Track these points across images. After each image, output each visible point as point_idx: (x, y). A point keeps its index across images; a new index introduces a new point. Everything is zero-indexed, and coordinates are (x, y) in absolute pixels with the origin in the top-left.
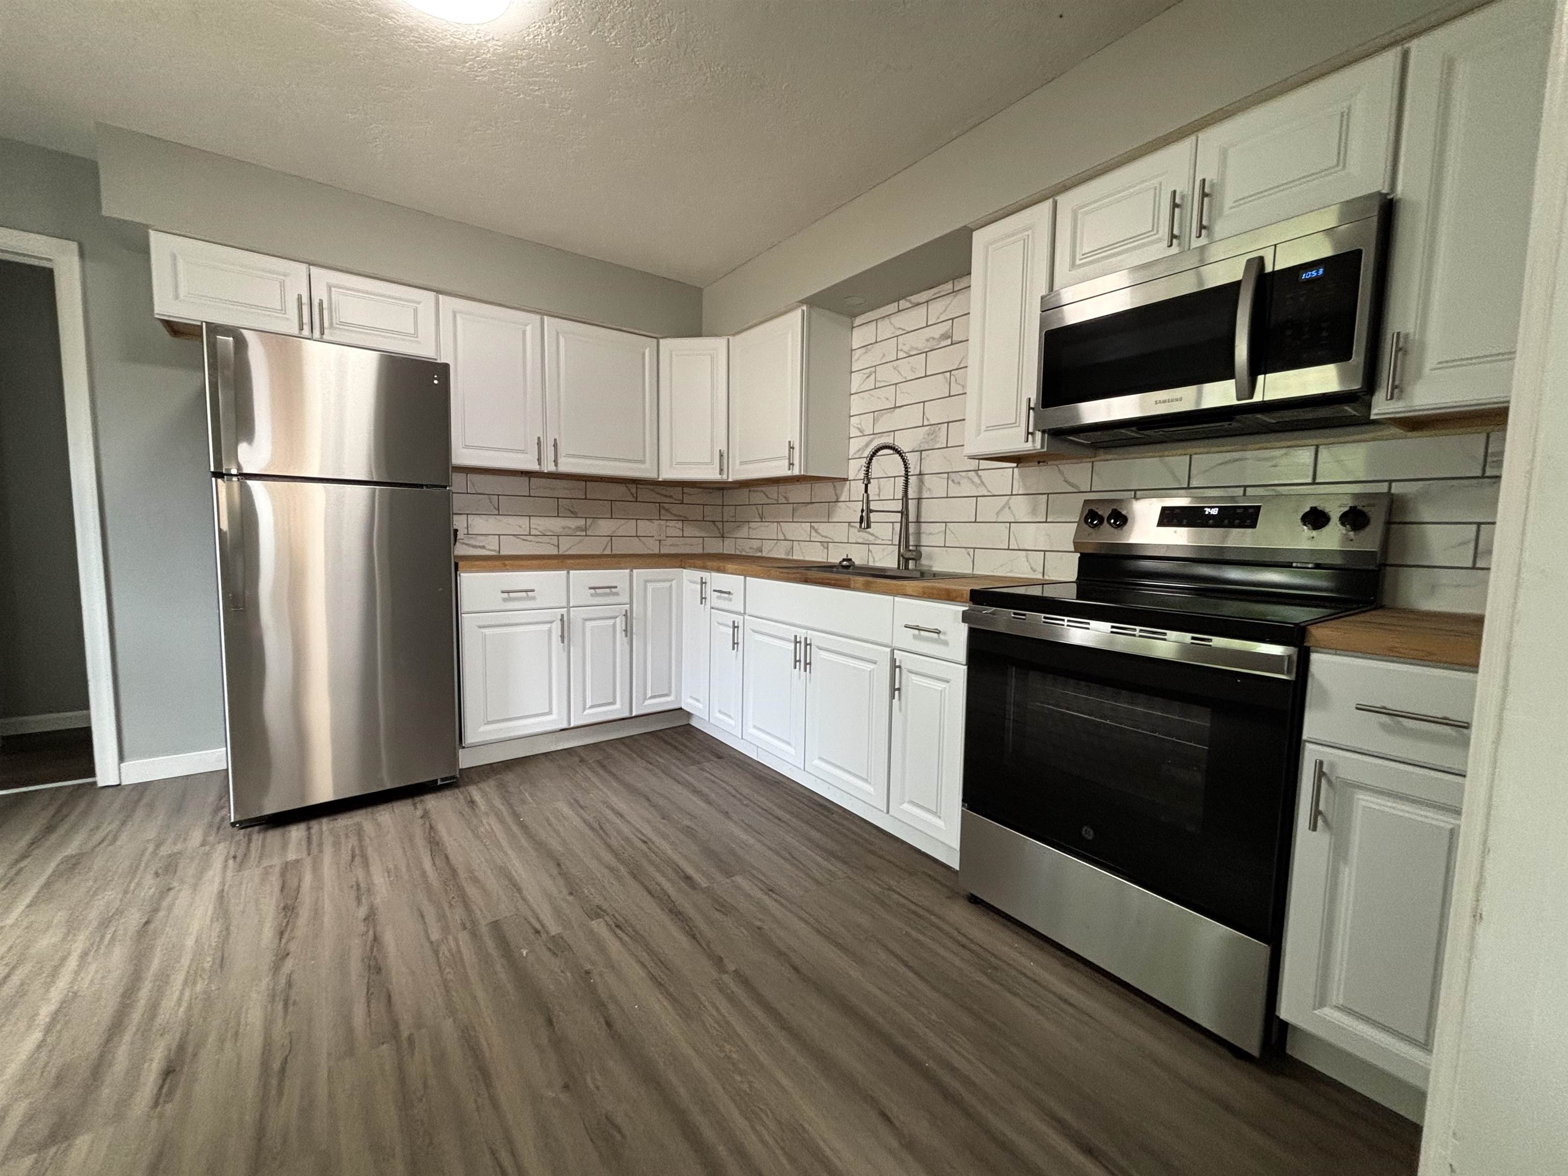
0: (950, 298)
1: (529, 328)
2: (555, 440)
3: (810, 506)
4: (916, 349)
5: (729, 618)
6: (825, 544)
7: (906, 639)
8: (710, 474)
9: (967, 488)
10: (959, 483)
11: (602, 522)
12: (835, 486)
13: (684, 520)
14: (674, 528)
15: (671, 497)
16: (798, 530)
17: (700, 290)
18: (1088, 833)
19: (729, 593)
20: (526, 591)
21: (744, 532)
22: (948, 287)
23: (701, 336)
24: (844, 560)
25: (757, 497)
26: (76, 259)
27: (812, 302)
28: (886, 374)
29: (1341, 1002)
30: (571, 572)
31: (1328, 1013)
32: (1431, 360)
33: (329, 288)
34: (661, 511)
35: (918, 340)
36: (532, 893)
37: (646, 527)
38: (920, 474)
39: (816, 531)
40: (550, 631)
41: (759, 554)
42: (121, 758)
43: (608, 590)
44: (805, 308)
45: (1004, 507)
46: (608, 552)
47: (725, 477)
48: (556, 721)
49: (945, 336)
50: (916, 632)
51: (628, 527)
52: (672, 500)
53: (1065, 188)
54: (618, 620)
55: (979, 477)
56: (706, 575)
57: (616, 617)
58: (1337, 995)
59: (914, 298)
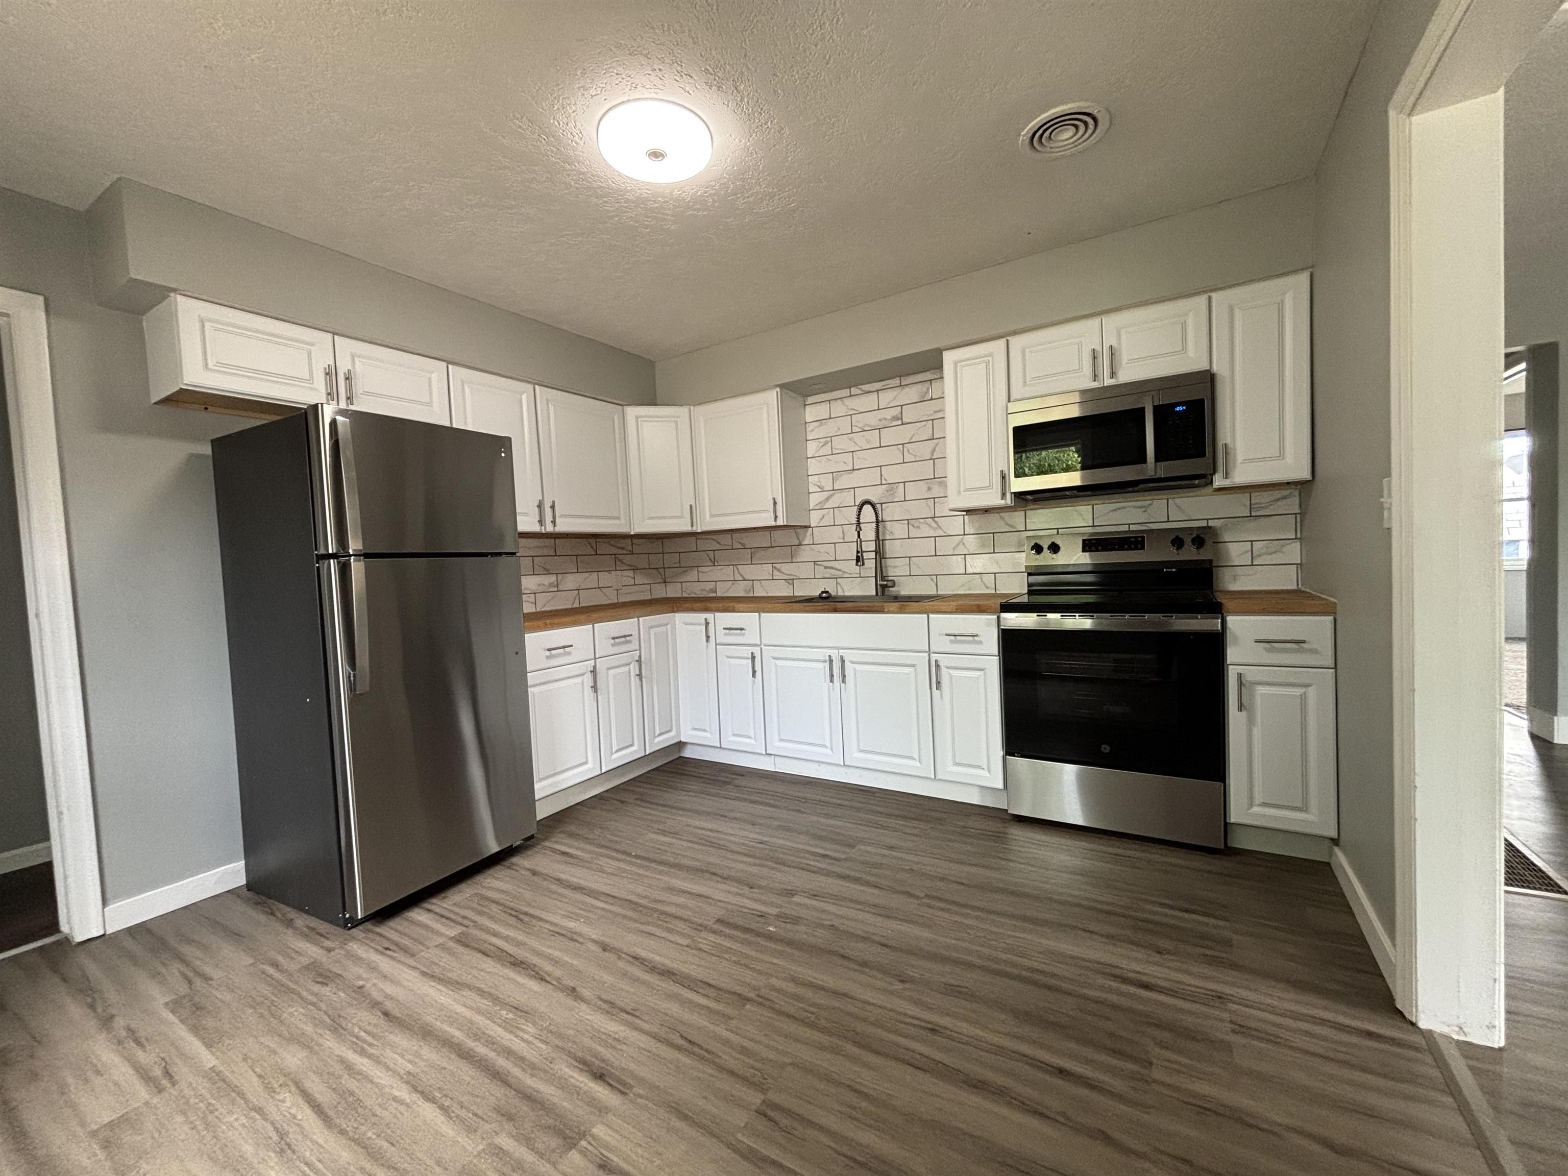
0: (898, 390)
2: (553, 502)
4: (870, 426)
7: (945, 644)
9: (926, 531)
10: (918, 527)
11: (570, 577)
12: (796, 533)
15: (626, 548)
16: (757, 571)
17: (651, 364)
18: (1106, 749)
19: (742, 629)
24: (823, 592)
25: (708, 544)
29: (1261, 801)
30: (596, 625)
31: (1255, 809)
32: (1240, 458)
34: (617, 562)
37: (607, 579)
39: (779, 570)
40: (583, 682)
42: (105, 902)
43: (625, 639)
44: (778, 389)
45: (958, 544)
46: (576, 605)
47: (694, 528)
48: (591, 769)
49: (895, 418)
51: (591, 579)
52: (625, 552)
54: (632, 666)
55: (936, 522)
56: (709, 616)
57: (629, 664)
58: (1258, 798)
59: (866, 387)
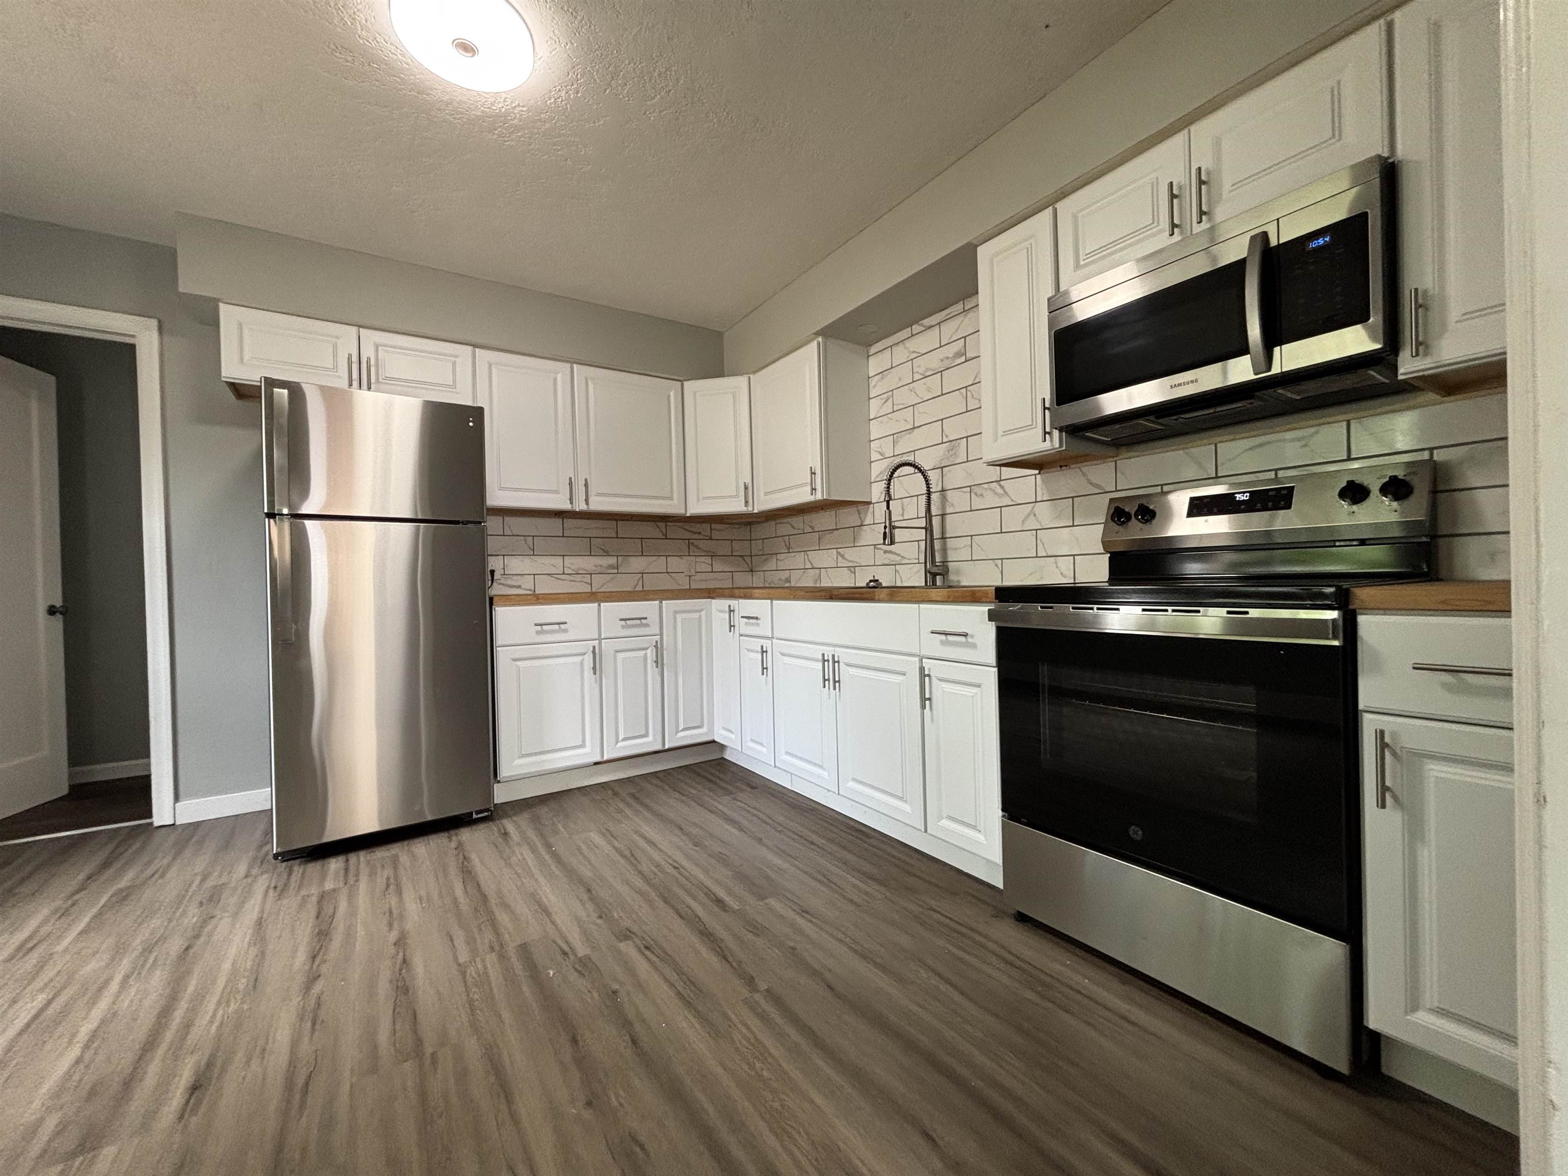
0: (960, 318)
1: (559, 376)
2: (586, 480)
3: (836, 532)
4: (931, 370)
5: (757, 644)
6: (852, 569)
7: (934, 646)
8: (736, 506)
9: (991, 500)
10: (982, 495)
11: (633, 560)
12: (858, 511)
13: (713, 556)
14: (703, 563)
15: (700, 533)
16: (824, 558)
17: (720, 334)
18: (1136, 833)
19: (757, 618)
20: (559, 624)
21: (772, 565)
22: (959, 307)
23: (724, 376)
24: (871, 581)
25: (784, 528)
26: (155, 334)
27: (829, 333)
28: (904, 397)
29: (1436, 1004)
30: (602, 604)
31: (1423, 1017)
32: (1454, 312)
33: (377, 347)
34: (691, 547)
35: (933, 361)
36: (562, 918)
37: (675, 563)
38: (943, 491)
39: (843, 556)
40: (582, 663)
41: (787, 585)
42: (177, 798)
43: (638, 622)
44: (820, 339)
45: (1029, 515)
46: (639, 588)
47: (750, 509)
48: (589, 754)
49: (958, 355)
50: (943, 637)
51: (659, 564)
52: (701, 537)
53: (1063, 194)
54: (649, 651)
55: (1002, 487)
56: (733, 603)
57: (646, 649)
58: (1431, 995)
59: (927, 322)
